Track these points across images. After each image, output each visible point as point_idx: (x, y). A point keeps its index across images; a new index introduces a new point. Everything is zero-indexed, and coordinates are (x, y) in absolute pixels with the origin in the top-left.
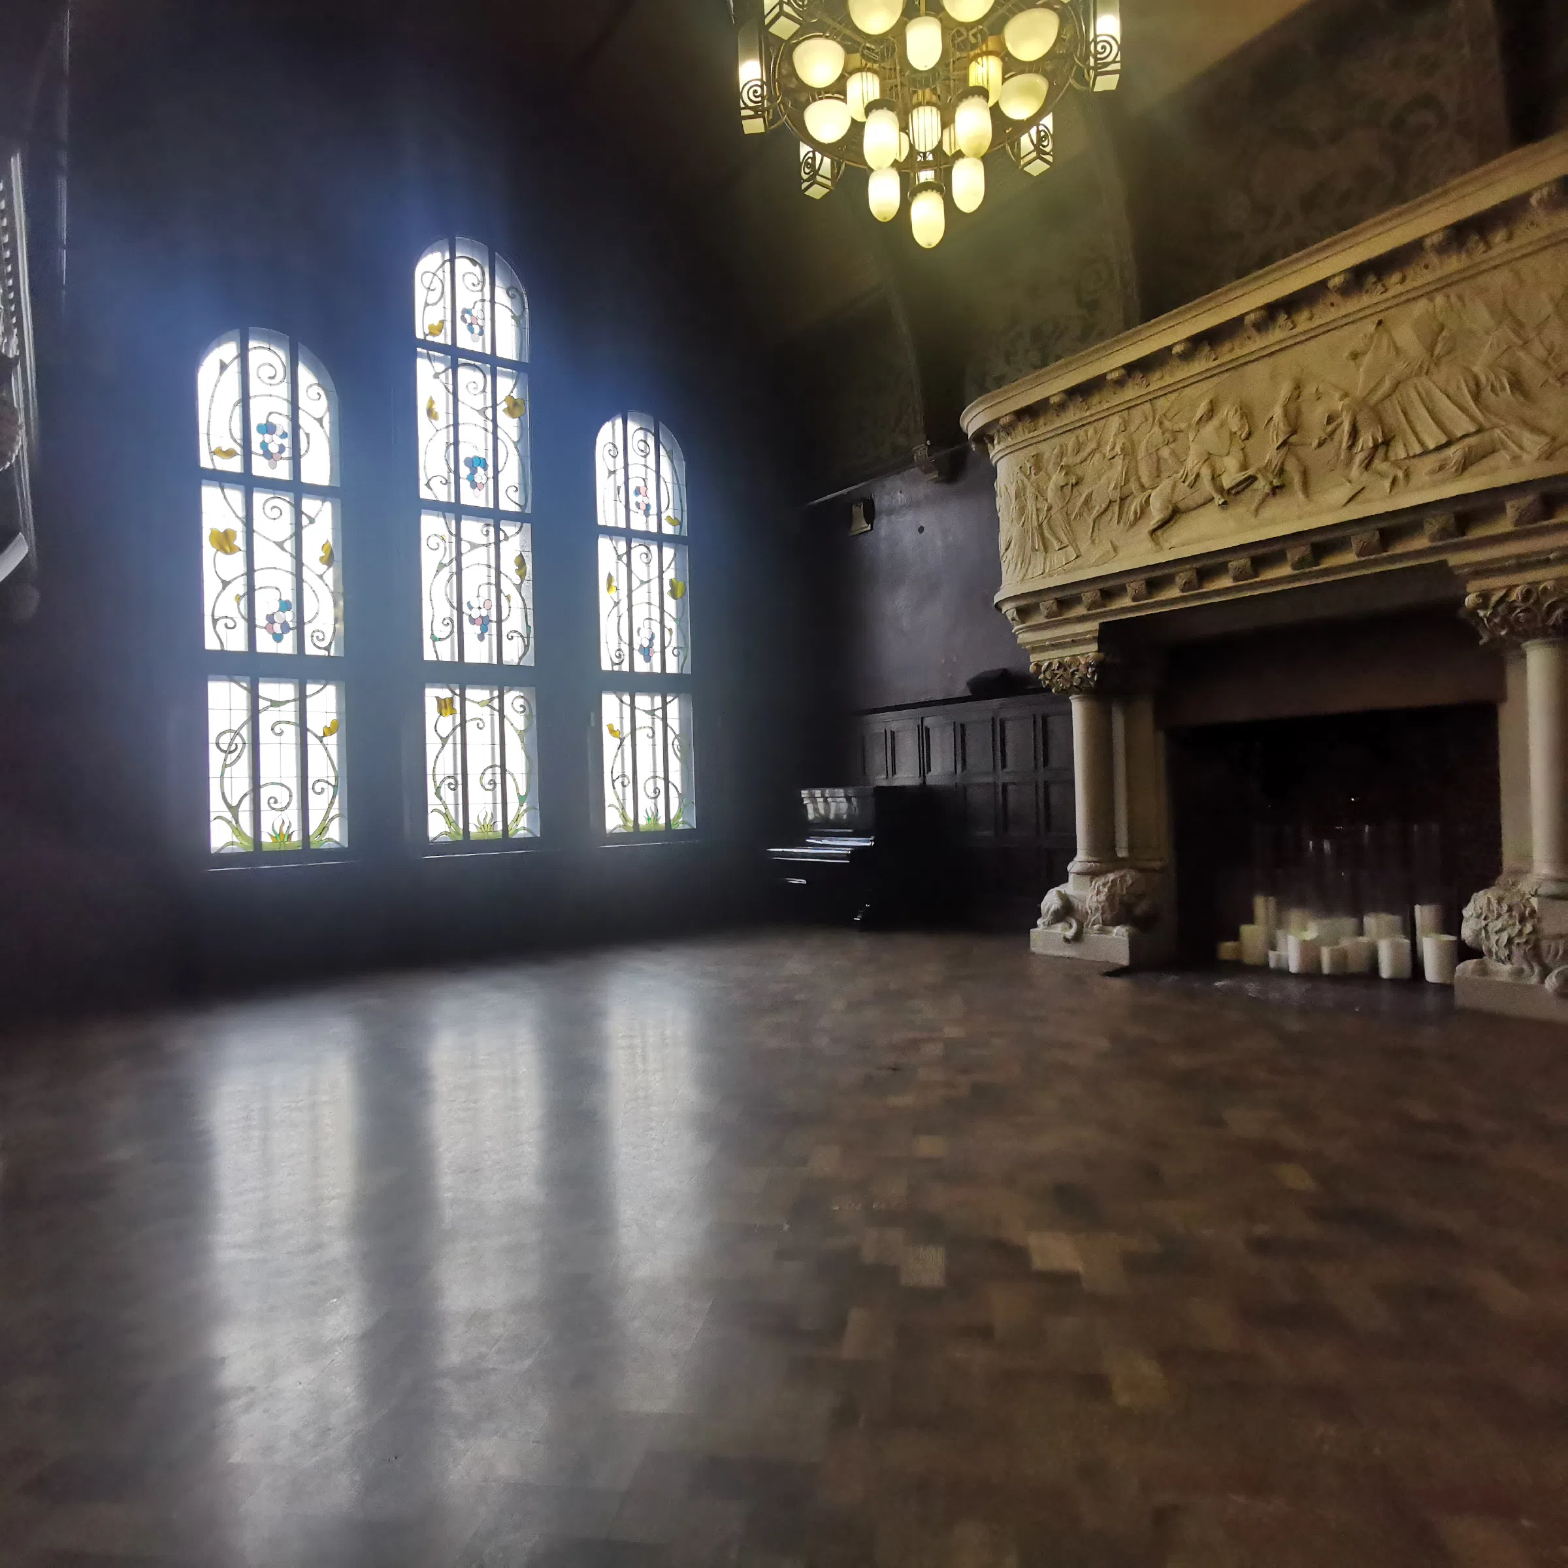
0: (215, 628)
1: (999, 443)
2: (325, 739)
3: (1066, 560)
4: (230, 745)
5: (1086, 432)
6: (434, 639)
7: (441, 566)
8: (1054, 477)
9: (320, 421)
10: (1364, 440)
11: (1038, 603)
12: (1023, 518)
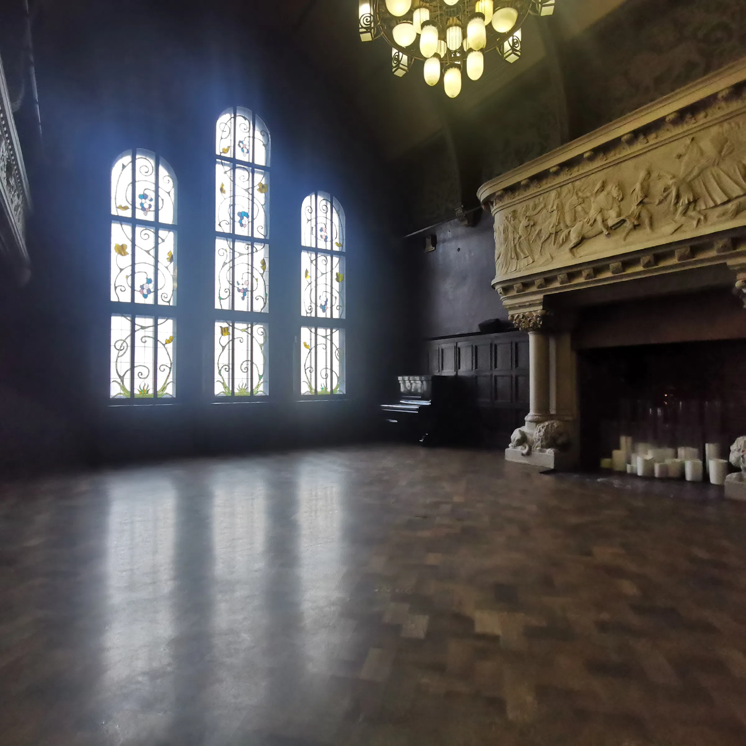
0: (115, 291)
1: (496, 205)
2: (166, 345)
3: (528, 263)
4: (121, 347)
5: (539, 199)
6: (220, 299)
7: (225, 264)
8: (522, 222)
9: (169, 193)
10: (684, 201)
11: (513, 285)
12: (507, 242)
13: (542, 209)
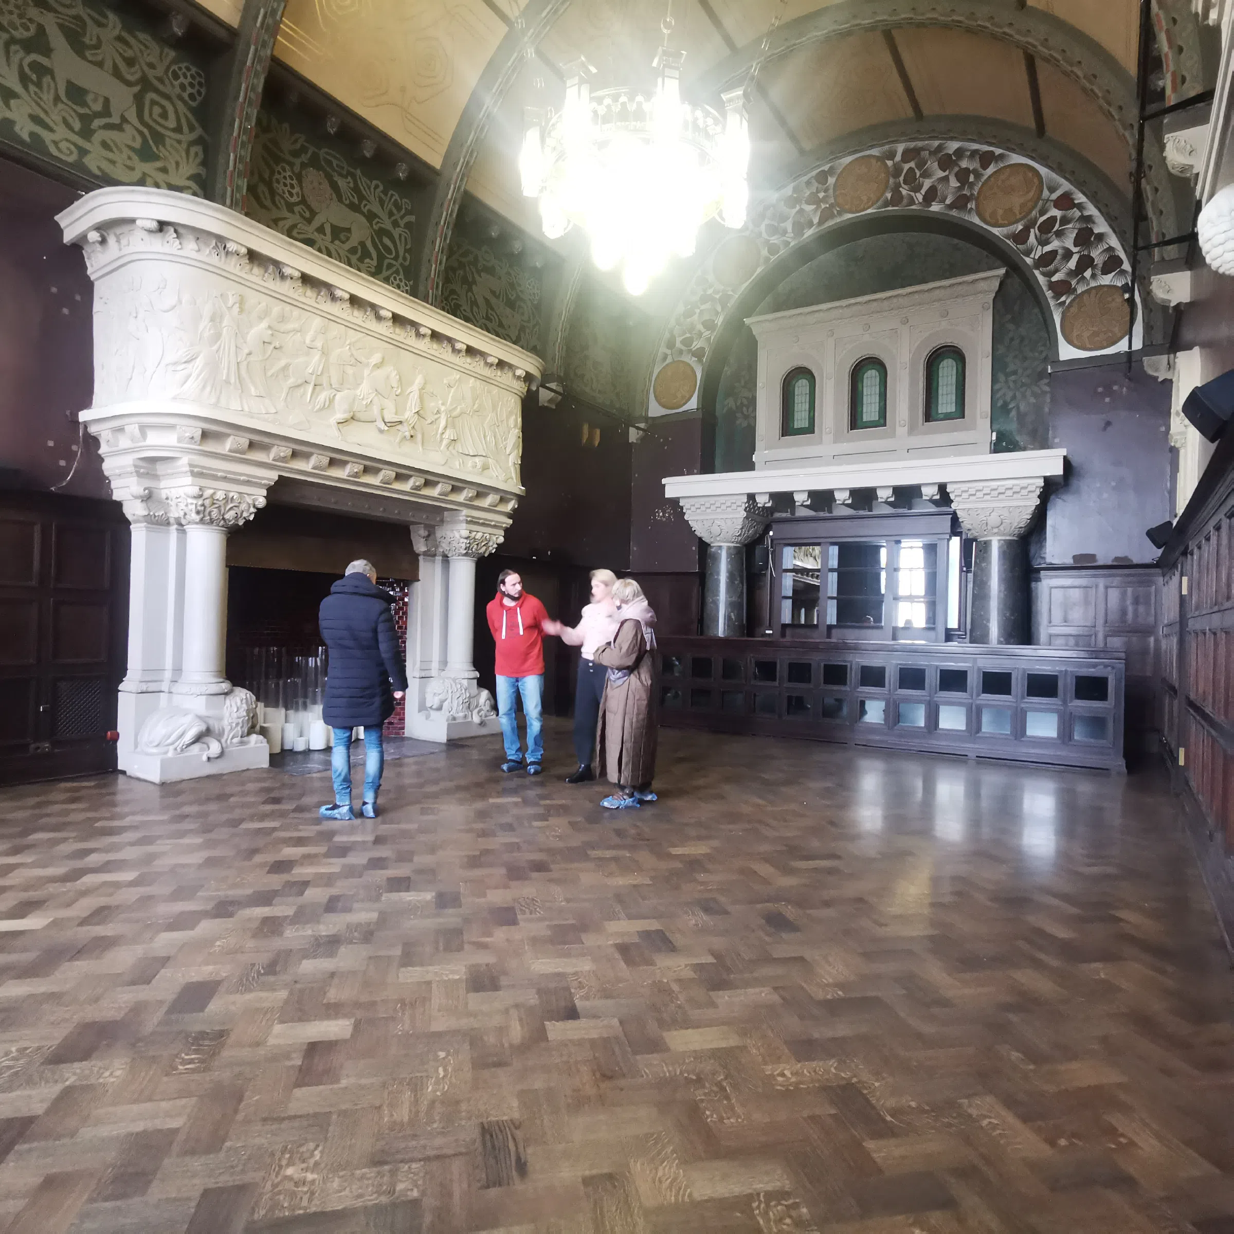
3: (266, 410)
5: (291, 312)
8: (257, 329)
10: (449, 434)
11: (229, 435)
12: (219, 343)
13: (296, 331)
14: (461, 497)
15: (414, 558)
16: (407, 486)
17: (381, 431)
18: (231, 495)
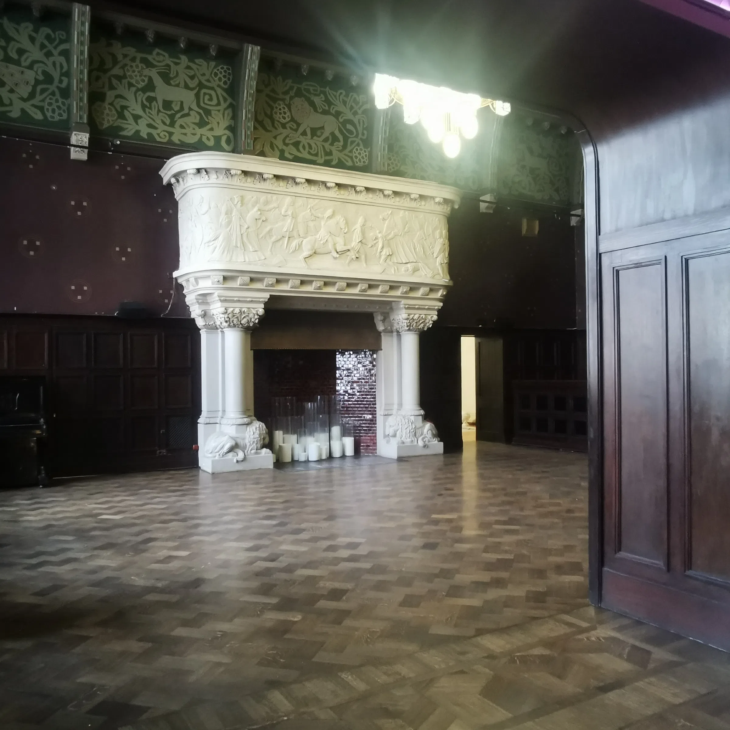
3: (258, 258)
5: (273, 197)
8: (252, 212)
10: (386, 252)
11: (238, 276)
12: (230, 227)
13: (275, 208)
14: (398, 293)
15: (378, 335)
16: (356, 291)
17: (335, 258)
18: (243, 310)
